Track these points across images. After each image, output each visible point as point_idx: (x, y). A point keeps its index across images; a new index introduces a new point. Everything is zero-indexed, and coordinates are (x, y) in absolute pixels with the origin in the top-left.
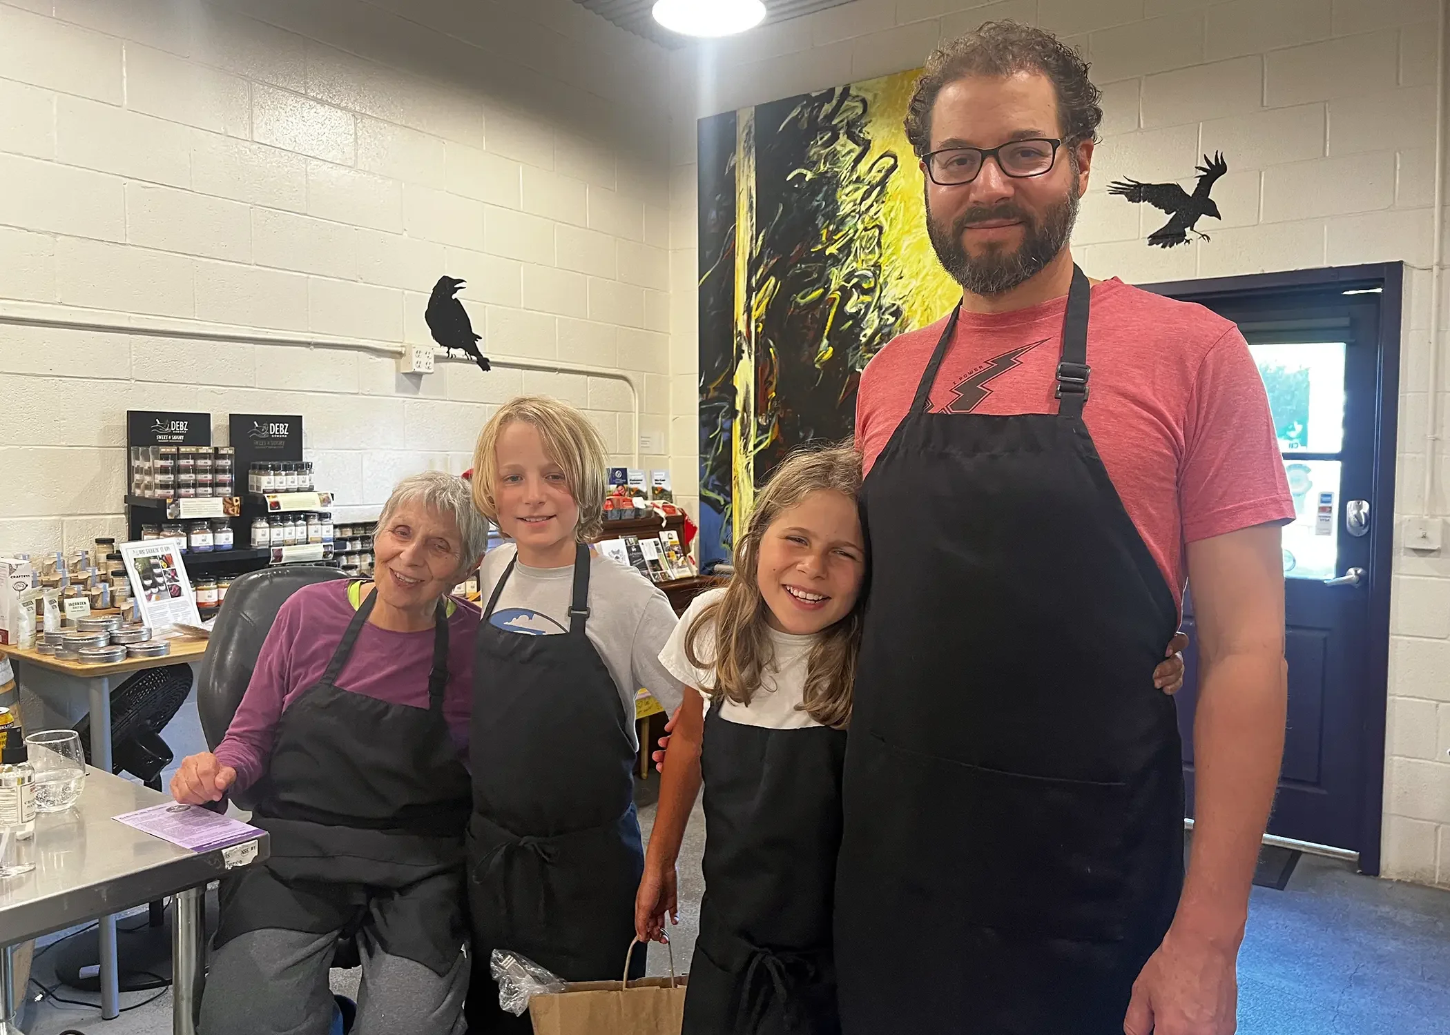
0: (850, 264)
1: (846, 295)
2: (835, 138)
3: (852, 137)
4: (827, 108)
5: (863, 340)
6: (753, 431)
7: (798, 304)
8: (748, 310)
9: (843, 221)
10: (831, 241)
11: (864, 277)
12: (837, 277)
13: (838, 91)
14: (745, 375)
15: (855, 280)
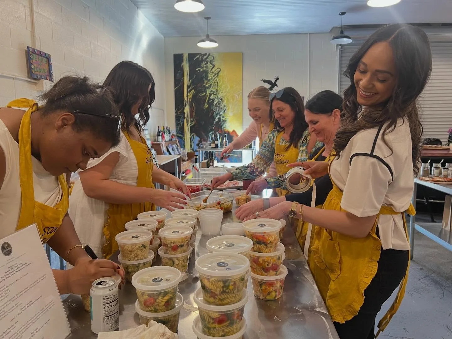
0: (211, 89)
1: (210, 95)
2: (207, 63)
3: (211, 63)
4: (205, 57)
5: (214, 104)
6: (189, 121)
7: (199, 96)
8: (188, 96)
9: (209, 80)
10: (207, 84)
11: (214, 92)
12: (208, 91)
13: (208, 54)
14: (187, 110)
15: (212, 92)
